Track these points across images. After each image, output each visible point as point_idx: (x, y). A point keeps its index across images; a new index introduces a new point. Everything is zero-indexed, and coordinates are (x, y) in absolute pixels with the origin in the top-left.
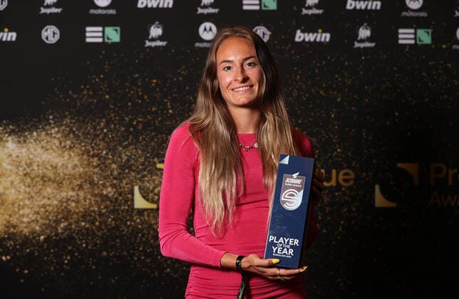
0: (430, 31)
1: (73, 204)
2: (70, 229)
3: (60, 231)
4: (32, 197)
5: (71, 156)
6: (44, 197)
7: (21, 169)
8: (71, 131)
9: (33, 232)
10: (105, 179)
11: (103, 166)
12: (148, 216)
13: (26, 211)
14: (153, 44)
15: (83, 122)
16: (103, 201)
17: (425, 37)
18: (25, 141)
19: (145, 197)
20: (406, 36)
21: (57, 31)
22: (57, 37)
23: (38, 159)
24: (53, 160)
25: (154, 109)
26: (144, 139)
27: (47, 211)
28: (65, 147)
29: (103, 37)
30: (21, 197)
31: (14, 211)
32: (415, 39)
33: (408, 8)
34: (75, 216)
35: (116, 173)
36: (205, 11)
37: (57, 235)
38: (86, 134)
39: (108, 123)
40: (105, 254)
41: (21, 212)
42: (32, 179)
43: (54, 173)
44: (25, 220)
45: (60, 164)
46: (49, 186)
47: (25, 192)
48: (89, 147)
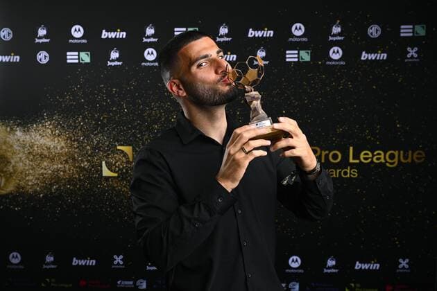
0: (309, 51)
1: (62, 173)
2: (60, 190)
3: (53, 191)
4: (34, 168)
5: (59, 140)
6: (42, 168)
7: (26, 149)
8: (59, 124)
9: (35, 191)
10: (82, 156)
11: (81, 147)
12: (112, 181)
13: (31, 177)
14: (113, 64)
15: (67, 117)
16: (81, 171)
17: (306, 56)
18: (28, 131)
19: (110, 169)
20: (291, 56)
21: (47, 55)
22: (48, 59)
23: (37, 143)
24: (47, 143)
25: (114, 109)
26: (108, 129)
27: (44, 178)
28: (55, 134)
29: (79, 59)
30: (27, 168)
31: (22, 177)
32: (298, 58)
33: (294, 35)
34: (63, 181)
35: (89, 152)
36: (149, 40)
37: (51, 193)
38: (69, 126)
39: (83, 119)
40: (83, 206)
41: (27, 178)
42: (34, 156)
43: (49, 152)
44: (30, 183)
45: (52, 146)
46: (45, 161)
47: (29, 165)
48: (71, 135)
